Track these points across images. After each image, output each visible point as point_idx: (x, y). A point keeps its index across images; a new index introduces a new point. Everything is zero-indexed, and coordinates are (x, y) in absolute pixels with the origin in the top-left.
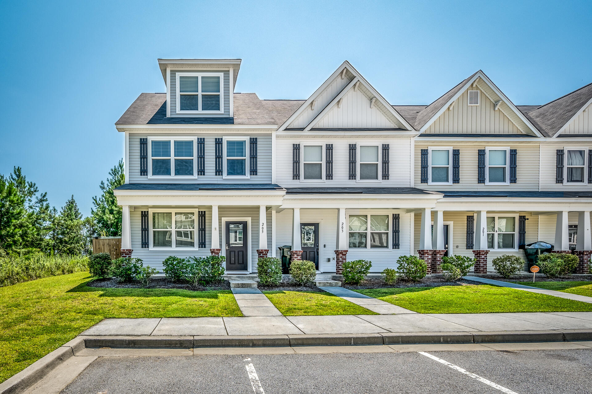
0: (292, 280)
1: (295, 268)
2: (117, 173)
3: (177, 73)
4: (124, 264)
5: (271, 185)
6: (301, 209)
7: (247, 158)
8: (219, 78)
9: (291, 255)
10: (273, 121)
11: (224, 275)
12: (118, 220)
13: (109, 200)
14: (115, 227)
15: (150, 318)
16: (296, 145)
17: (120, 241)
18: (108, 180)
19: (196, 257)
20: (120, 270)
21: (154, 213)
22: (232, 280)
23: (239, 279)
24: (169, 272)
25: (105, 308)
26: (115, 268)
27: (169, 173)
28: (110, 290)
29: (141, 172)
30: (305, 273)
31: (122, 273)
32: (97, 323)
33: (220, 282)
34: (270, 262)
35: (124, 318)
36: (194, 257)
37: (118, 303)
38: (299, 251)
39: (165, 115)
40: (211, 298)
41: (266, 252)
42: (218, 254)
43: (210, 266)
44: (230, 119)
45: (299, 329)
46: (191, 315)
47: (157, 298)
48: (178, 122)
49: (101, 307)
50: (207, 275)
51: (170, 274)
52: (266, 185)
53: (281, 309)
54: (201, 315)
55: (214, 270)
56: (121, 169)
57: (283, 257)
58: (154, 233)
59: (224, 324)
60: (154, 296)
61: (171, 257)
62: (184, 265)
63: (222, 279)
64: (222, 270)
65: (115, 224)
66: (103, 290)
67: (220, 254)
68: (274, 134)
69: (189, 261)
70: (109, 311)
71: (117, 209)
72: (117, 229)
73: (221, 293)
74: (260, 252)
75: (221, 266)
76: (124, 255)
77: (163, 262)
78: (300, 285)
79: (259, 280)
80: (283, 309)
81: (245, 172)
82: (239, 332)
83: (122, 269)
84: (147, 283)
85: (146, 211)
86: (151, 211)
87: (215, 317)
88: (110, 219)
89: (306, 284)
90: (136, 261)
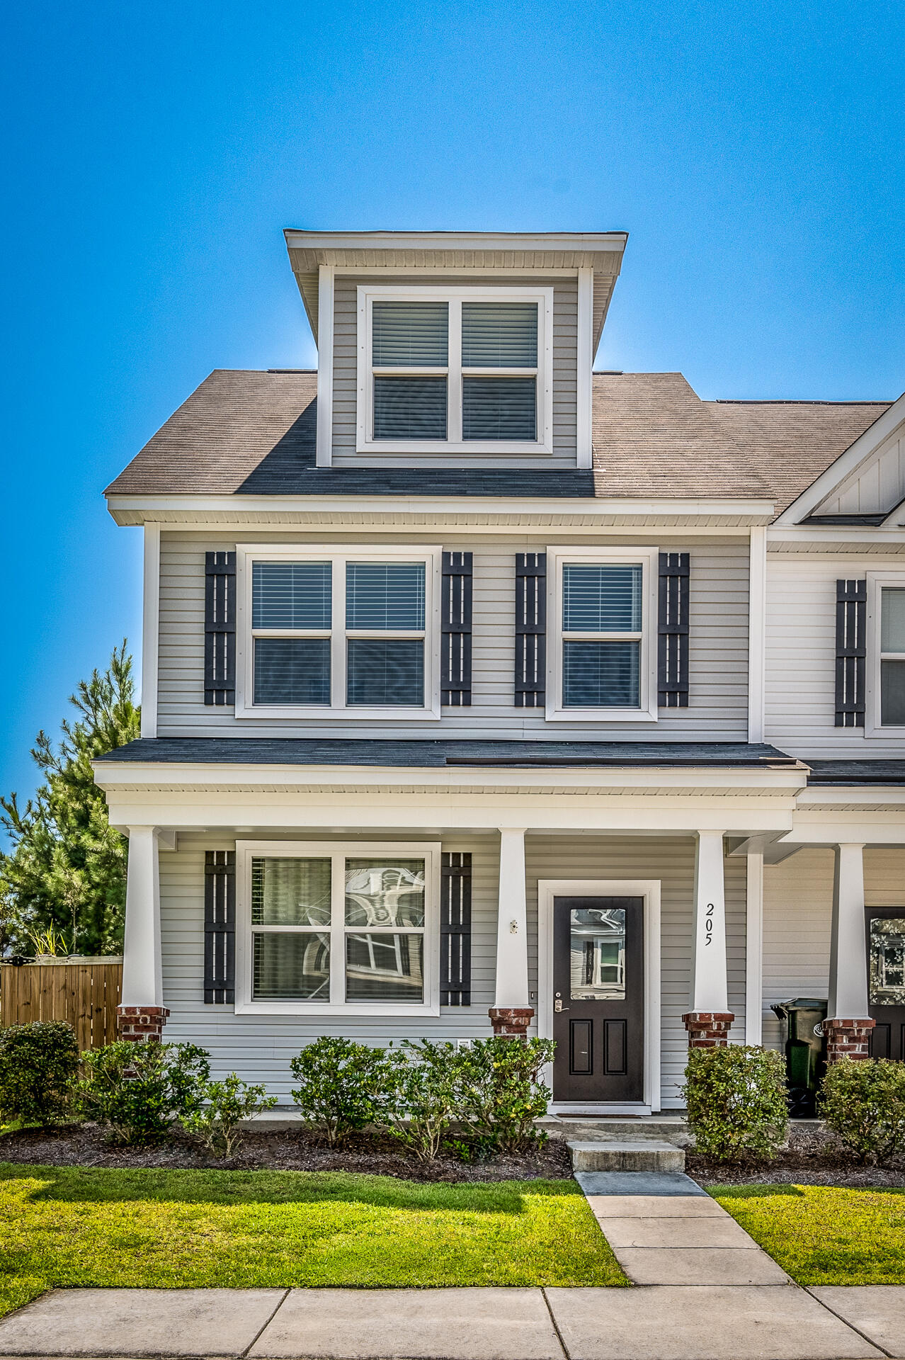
0: (828, 1140)
1: (843, 1090)
2: (105, 698)
3: (362, 290)
4: (133, 1068)
5: (744, 747)
6: (868, 846)
7: (648, 635)
8: (533, 308)
9: (824, 1040)
10: (755, 484)
11: (544, 1119)
12: (104, 892)
13: (70, 810)
14: (89, 921)
15: (239, 1289)
16: (851, 583)
17: (114, 976)
18: (66, 729)
19: (433, 1042)
20: (114, 1094)
21: (259, 860)
22: (580, 1138)
23: (608, 1135)
24: (316, 1102)
25: (53, 1245)
26: (93, 1085)
27: (322, 697)
28: (72, 1172)
29: (208, 692)
30: (883, 1114)
31: (122, 1103)
32: (23, 1306)
33: (528, 1145)
34: (741, 1065)
35: (131, 1287)
36: (424, 1041)
37: (105, 1227)
38: (859, 1022)
39: (311, 458)
40: (492, 1210)
41: (723, 1024)
42: (521, 1029)
43: (488, 1080)
44: (577, 477)
45: (866, 1339)
46: (412, 1277)
47: (267, 1207)
48: (363, 485)
49: (36, 1242)
50: (474, 1118)
51: (322, 1109)
52: (725, 747)
53: (786, 1259)
54: (452, 1280)
55: (506, 1095)
56: (121, 681)
57: (793, 1045)
58: (257, 940)
59: (552, 1316)
60: (254, 1199)
61: (326, 1042)
62: (381, 1073)
63: (538, 1133)
64: (538, 1098)
65: (90, 908)
66: (41, 1175)
67: (530, 1032)
68: (759, 539)
69: (402, 1059)
70: (69, 1256)
71: (99, 846)
72: (101, 929)
73: (533, 1193)
74: (695, 1025)
75: (533, 1080)
76: (132, 1032)
77: (294, 1060)
78: (861, 1162)
79: (692, 1139)
80: (795, 1258)
81: (638, 695)
82: (615, 1345)
83: (124, 1089)
84: (225, 1147)
85: (224, 852)
86: (246, 851)
87: (510, 1285)
88: (70, 886)
89: (887, 1156)
90: (182, 1054)
